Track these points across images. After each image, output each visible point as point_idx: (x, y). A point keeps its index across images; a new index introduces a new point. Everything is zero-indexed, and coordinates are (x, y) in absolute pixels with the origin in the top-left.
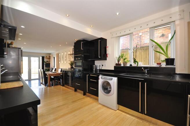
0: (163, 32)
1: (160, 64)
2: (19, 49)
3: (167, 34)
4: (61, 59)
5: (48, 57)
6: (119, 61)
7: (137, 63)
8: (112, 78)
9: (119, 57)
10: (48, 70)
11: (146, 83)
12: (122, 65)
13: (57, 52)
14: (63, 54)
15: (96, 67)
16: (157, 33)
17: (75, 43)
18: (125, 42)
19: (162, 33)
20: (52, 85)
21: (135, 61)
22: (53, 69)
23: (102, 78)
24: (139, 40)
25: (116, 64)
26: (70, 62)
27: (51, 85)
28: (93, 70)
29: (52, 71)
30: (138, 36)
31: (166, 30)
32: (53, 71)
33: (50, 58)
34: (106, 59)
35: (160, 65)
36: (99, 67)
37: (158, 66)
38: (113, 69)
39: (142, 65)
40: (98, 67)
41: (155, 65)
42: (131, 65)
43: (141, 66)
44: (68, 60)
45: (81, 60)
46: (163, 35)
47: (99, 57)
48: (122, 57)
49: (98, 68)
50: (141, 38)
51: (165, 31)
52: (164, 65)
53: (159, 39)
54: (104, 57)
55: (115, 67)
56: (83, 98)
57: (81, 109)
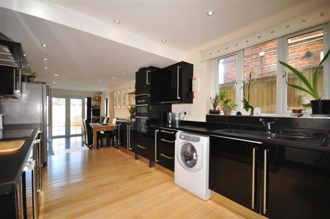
0: (309, 47)
1: (300, 111)
2: (44, 85)
3: (317, 52)
4: (117, 101)
5: (97, 98)
6: (215, 106)
7: (250, 110)
8: (200, 138)
9: (217, 98)
10: (97, 121)
11: (265, 151)
12: (222, 114)
13: (111, 91)
14: (119, 92)
15: (174, 116)
16: (296, 50)
17: (136, 73)
18: (231, 70)
19: (305, 50)
20: (102, 146)
21: (247, 106)
22: (104, 118)
23: (180, 137)
24: (259, 66)
25: (211, 112)
26: (130, 107)
27: (100, 146)
28: (168, 121)
29: (103, 122)
30: (257, 58)
31: (315, 44)
32: (105, 122)
33: (100, 101)
34: (191, 102)
35: (299, 114)
36: (179, 117)
37: (295, 116)
38: (204, 120)
39: (262, 113)
40: (177, 115)
41: (288, 113)
42: (239, 113)
43: (258, 115)
44: (127, 103)
45: (146, 104)
46: (308, 55)
47: (179, 98)
48: (222, 97)
49: (177, 119)
50: (263, 61)
51: (313, 46)
52: (308, 113)
53: (300, 62)
54: (188, 97)
55: (207, 116)
56: (149, 172)
57: (140, 194)
